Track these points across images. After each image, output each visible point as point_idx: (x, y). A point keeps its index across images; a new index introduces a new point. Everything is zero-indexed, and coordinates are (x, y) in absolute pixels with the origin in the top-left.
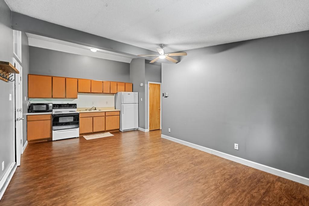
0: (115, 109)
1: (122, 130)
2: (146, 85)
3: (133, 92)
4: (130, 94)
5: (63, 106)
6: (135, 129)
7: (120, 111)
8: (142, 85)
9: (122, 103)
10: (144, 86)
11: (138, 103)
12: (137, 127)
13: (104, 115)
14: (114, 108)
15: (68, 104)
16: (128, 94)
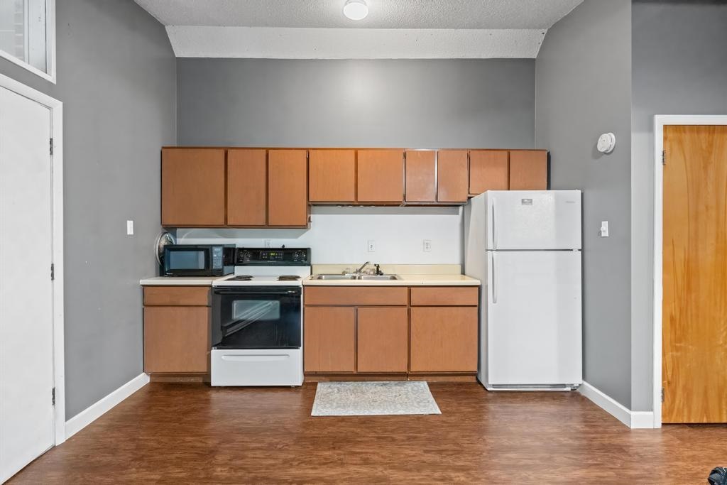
0: (463, 273)
1: (490, 382)
2: (637, 139)
3: (549, 188)
4: (530, 201)
5: (265, 255)
6: (564, 386)
7: (479, 287)
8: (607, 141)
9: (490, 246)
10: (622, 151)
11: (582, 250)
12: (577, 379)
13: (406, 302)
14: (459, 268)
15: (283, 249)
16: (523, 201)
